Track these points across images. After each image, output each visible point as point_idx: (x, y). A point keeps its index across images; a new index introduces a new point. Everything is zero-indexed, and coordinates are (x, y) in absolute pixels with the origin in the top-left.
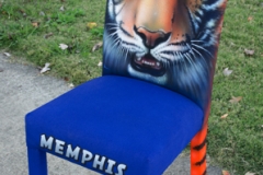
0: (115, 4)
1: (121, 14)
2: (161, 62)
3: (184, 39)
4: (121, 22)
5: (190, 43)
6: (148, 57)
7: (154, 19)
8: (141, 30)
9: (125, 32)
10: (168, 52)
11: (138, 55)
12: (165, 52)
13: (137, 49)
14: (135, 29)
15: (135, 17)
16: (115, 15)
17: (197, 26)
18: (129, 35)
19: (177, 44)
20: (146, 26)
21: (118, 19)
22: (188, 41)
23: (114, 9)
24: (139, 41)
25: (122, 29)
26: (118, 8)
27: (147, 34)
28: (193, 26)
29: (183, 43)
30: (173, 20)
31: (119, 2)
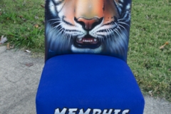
0: (56, 4)
1: (62, 11)
2: (97, 38)
3: (113, 20)
4: (63, 17)
5: (117, 22)
6: (88, 37)
7: (90, 11)
8: (80, 19)
9: (67, 23)
10: (102, 31)
11: (79, 37)
12: (100, 31)
13: (78, 33)
14: (76, 19)
15: (75, 11)
16: (57, 12)
17: (120, 10)
18: (71, 25)
19: (108, 24)
20: (84, 16)
21: (60, 15)
22: (116, 21)
23: (56, 9)
24: (79, 27)
25: (64, 21)
26: (59, 7)
27: (85, 21)
28: (118, 10)
29: (112, 23)
30: (104, 9)
31: (60, 3)
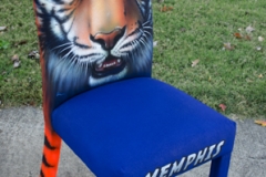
0: (61, 22)
1: (72, 30)
2: (122, 58)
3: (137, 26)
4: (75, 38)
6: (110, 58)
7: (108, 21)
8: (98, 36)
9: (81, 46)
10: (126, 45)
11: (99, 62)
12: (123, 47)
13: (97, 57)
14: (92, 38)
15: (89, 26)
16: (65, 34)
17: (143, 10)
18: (87, 47)
19: (133, 33)
20: (102, 31)
21: (70, 36)
22: (141, 27)
23: (62, 28)
24: (98, 48)
25: (77, 44)
26: (67, 26)
27: (105, 37)
29: (137, 30)
30: (125, 14)
31: (67, 18)
